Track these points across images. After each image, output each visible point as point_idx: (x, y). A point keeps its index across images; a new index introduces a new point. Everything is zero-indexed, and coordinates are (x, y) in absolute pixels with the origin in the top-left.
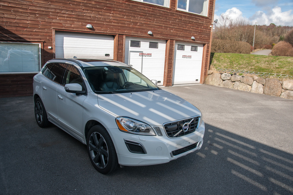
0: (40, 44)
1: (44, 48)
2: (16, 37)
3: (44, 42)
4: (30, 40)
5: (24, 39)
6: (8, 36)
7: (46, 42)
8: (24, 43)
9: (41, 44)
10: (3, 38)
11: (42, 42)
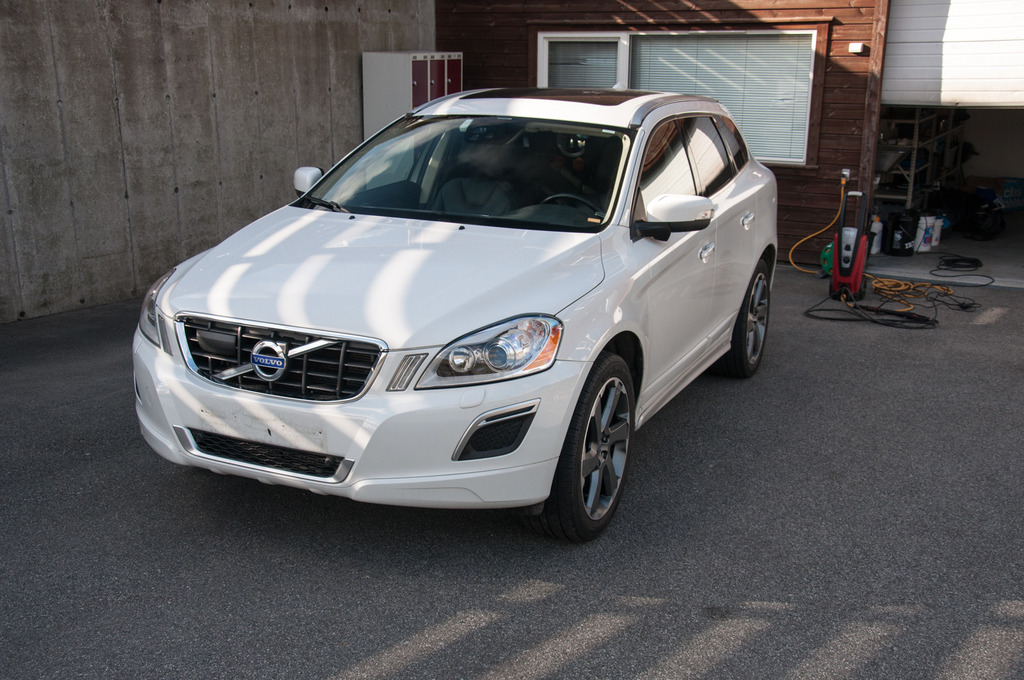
0: (814, 33)
1: (829, 49)
2: (721, 11)
3: (834, 23)
4: (775, 16)
5: (753, 16)
6: (697, 5)
7: (840, 24)
8: (749, 32)
9: (819, 34)
10: (676, 16)
11: (823, 25)
